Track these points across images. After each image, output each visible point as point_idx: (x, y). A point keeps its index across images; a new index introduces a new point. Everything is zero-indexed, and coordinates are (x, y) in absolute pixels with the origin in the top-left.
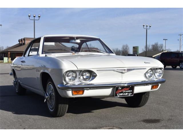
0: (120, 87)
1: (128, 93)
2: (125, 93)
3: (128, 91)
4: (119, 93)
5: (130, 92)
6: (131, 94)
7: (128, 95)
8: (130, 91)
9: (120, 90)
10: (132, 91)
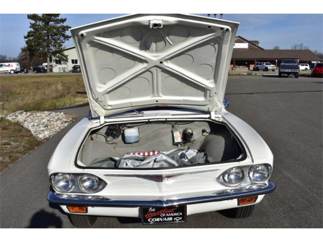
1: (174, 217)
2: (167, 217)
4: (152, 217)
7: (173, 220)
8: (176, 214)
9: (153, 212)
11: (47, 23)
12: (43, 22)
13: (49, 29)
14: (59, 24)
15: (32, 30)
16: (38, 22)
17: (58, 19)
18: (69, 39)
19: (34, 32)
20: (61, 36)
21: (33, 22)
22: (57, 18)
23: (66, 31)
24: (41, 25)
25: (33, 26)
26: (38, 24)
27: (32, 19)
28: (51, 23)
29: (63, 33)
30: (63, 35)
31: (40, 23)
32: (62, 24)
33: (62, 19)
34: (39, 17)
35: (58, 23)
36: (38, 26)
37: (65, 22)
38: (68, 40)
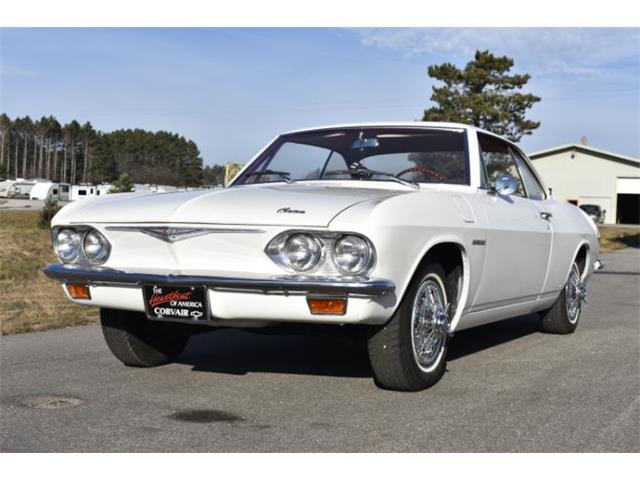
0: (158, 288)
1: (191, 309)
2: (180, 308)
3: (187, 304)
4: (160, 306)
5: (195, 309)
6: (201, 314)
7: (190, 317)
8: (193, 304)
9: (159, 295)
10: (200, 305)
11: (478, 89)
12: (467, 84)
13: (480, 103)
14: (509, 91)
15: (436, 105)
16: (454, 85)
17: (507, 77)
18: (533, 131)
19: (441, 111)
20: (510, 121)
21: (441, 84)
22: (505, 73)
23: (527, 109)
24: (461, 92)
25: (439, 95)
26: (452, 90)
27: (439, 78)
28: (489, 88)
29: (518, 114)
30: (517, 120)
31: (460, 88)
32: (516, 90)
33: (518, 77)
34: (457, 71)
35: (506, 88)
36: (452, 94)
37: (524, 86)
38: (530, 133)
